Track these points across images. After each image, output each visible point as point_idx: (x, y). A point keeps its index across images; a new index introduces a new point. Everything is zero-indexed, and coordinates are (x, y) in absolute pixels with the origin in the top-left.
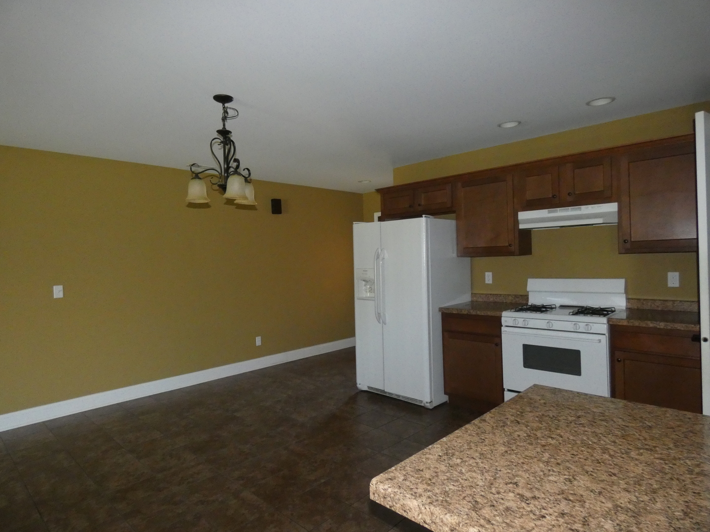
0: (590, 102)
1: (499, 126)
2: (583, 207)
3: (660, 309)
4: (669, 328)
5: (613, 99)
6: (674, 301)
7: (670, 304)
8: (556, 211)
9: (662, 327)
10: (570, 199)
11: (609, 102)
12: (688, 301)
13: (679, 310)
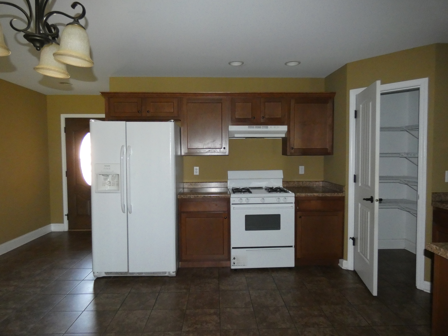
0: (287, 63)
1: (230, 63)
2: (269, 126)
3: (296, 186)
4: (324, 196)
5: (299, 63)
6: (303, 182)
7: (301, 183)
8: (260, 128)
9: (321, 196)
10: (262, 120)
11: (296, 64)
12: (308, 181)
13: (305, 186)
